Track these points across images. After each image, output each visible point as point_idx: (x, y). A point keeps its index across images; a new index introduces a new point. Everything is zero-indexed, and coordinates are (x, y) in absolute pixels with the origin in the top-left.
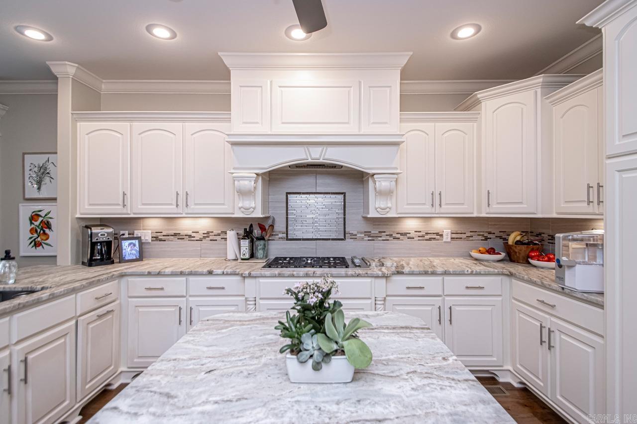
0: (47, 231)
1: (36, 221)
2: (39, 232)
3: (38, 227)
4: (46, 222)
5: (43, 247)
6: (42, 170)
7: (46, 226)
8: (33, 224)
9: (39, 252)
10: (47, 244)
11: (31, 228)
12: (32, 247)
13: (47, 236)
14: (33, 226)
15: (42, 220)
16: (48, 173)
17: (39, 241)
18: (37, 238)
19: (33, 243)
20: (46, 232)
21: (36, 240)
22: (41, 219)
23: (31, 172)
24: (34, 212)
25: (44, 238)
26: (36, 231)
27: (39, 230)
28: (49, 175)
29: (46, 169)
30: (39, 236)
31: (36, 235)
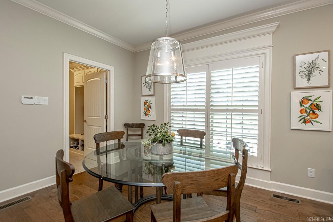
0: (317, 111)
1: (306, 104)
2: (308, 112)
3: (308, 109)
4: (316, 105)
5: (312, 124)
6: (311, 66)
7: (315, 108)
8: (304, 106)
9: (308, 126)
10: (316, 122)
11: (301, 109)
12: (302, 123)
13: (316, 116)
14: (303, 108)
15: (312, 103)
16: (318, 67)
17: (308, 119)
18: (307, 116)
19: (303, 120)
20: (315, 112)
21: (306, 118)
22: (310, 102)
23: (301, 68)
24: (303, 97)
25: (313, 116)
26: (306, 111)
27: (308, 111)
28: (318, 69)
29: (316, 64)
30: (308, 115)
31: (305, 114)
